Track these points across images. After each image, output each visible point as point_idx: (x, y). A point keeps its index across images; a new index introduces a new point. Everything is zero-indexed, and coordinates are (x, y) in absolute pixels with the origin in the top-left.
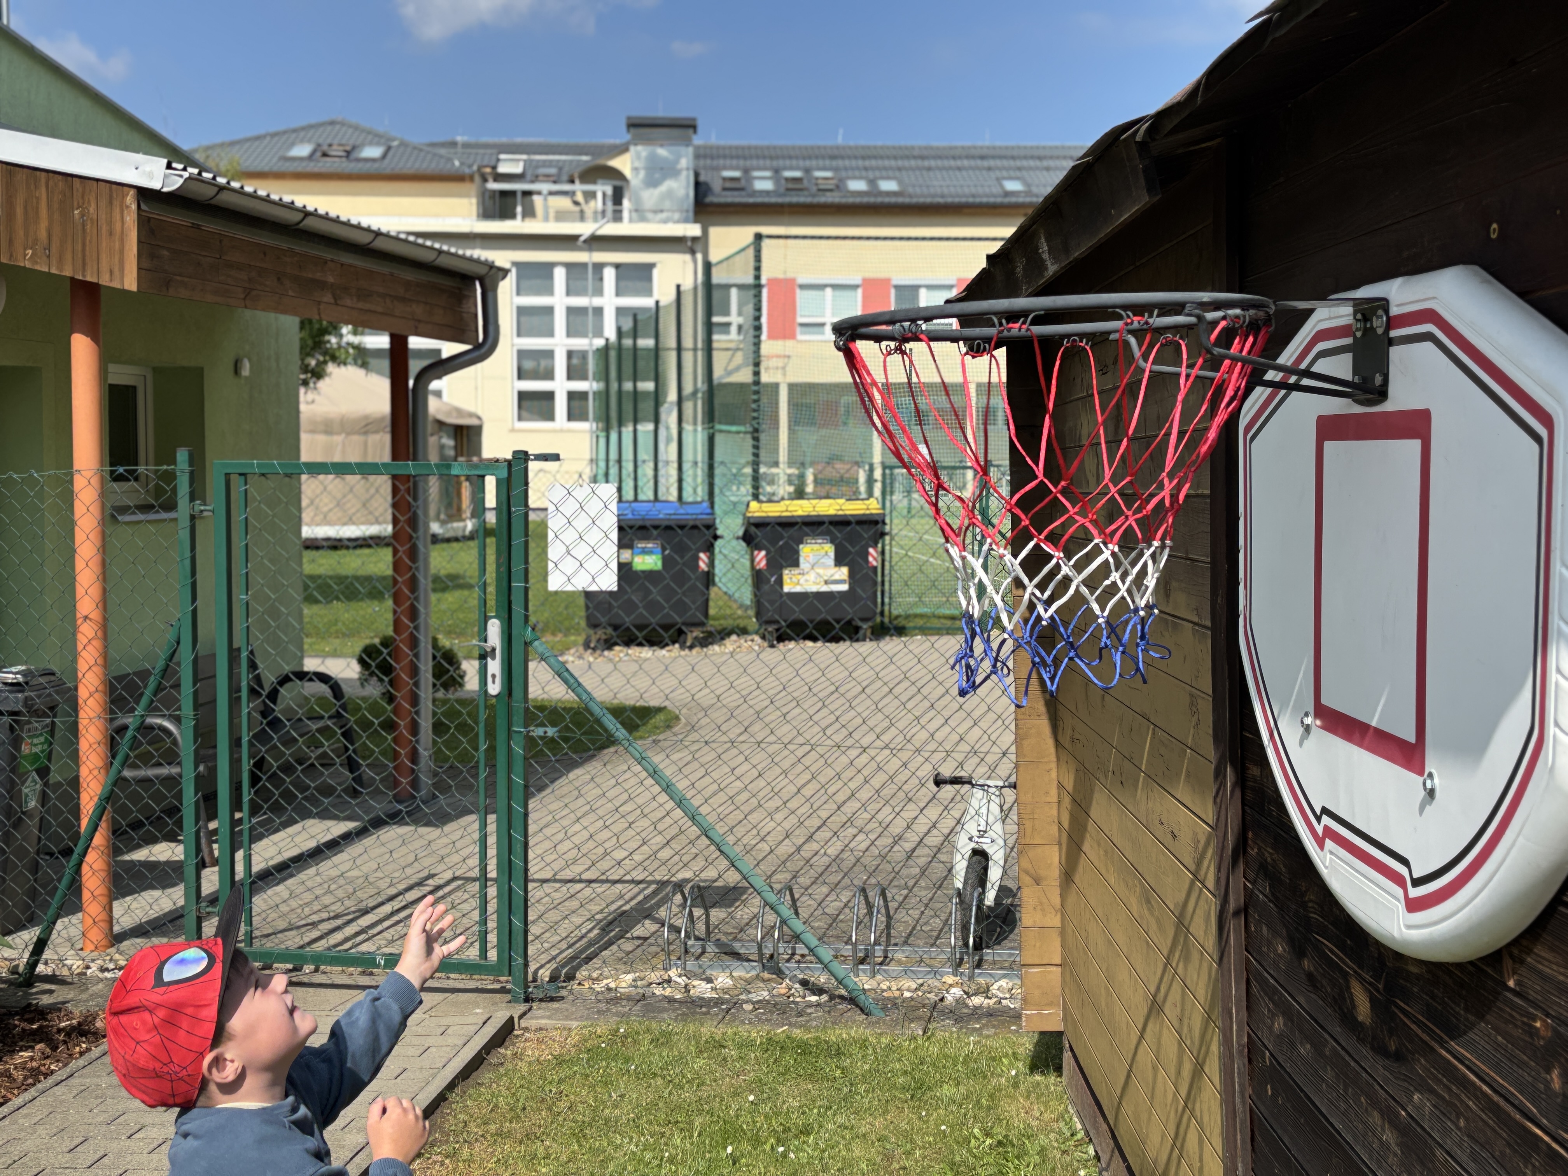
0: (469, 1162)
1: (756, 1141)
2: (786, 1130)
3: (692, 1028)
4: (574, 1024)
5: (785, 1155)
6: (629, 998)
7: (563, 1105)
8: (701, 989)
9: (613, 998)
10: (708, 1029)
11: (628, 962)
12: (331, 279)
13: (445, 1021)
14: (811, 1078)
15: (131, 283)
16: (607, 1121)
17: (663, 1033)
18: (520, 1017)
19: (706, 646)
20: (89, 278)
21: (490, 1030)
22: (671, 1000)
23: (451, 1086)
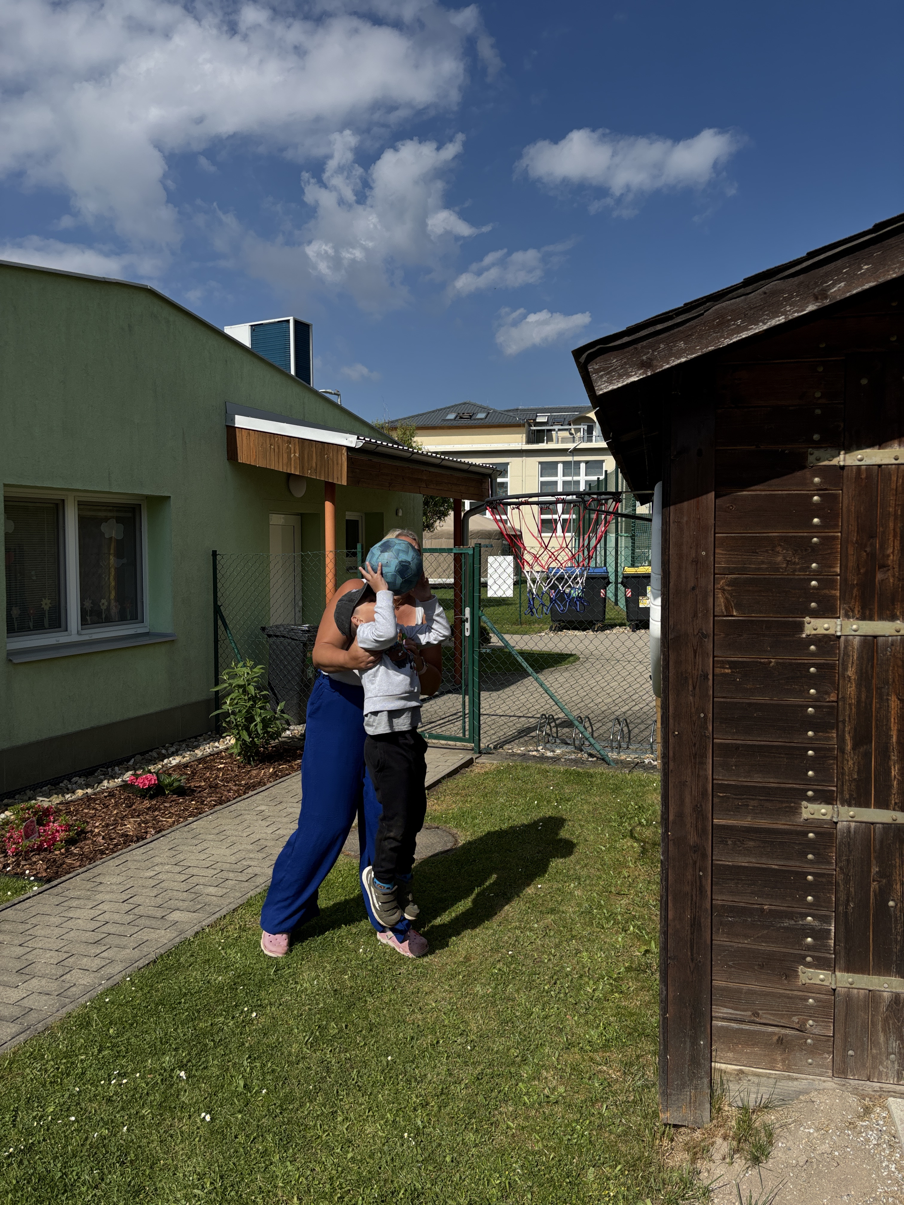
0: (442, 801)
1: (549, 802)
2: (561, 799)
3: (539, 766)
4: (495, 762)
5: (557, 806)
6: (519, 755)
7: (482, 787)
8: (549, 754)
9: (513, 755)
10: (545, 766)
11: (526, 744)
12: (425, 478)
13: (448, 758)
14: (577, 784)
15: (344, 483)
16: (497, 793)
17: (528, 767)
18: (476, 758)
19: (604, 631)
20: (330, 481)
21: (463, 761)
22: (534, 756)
23: (443, 778)
